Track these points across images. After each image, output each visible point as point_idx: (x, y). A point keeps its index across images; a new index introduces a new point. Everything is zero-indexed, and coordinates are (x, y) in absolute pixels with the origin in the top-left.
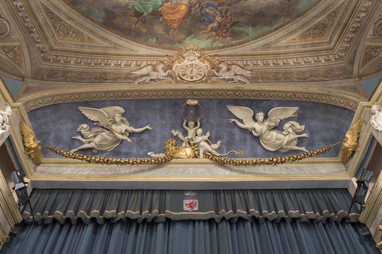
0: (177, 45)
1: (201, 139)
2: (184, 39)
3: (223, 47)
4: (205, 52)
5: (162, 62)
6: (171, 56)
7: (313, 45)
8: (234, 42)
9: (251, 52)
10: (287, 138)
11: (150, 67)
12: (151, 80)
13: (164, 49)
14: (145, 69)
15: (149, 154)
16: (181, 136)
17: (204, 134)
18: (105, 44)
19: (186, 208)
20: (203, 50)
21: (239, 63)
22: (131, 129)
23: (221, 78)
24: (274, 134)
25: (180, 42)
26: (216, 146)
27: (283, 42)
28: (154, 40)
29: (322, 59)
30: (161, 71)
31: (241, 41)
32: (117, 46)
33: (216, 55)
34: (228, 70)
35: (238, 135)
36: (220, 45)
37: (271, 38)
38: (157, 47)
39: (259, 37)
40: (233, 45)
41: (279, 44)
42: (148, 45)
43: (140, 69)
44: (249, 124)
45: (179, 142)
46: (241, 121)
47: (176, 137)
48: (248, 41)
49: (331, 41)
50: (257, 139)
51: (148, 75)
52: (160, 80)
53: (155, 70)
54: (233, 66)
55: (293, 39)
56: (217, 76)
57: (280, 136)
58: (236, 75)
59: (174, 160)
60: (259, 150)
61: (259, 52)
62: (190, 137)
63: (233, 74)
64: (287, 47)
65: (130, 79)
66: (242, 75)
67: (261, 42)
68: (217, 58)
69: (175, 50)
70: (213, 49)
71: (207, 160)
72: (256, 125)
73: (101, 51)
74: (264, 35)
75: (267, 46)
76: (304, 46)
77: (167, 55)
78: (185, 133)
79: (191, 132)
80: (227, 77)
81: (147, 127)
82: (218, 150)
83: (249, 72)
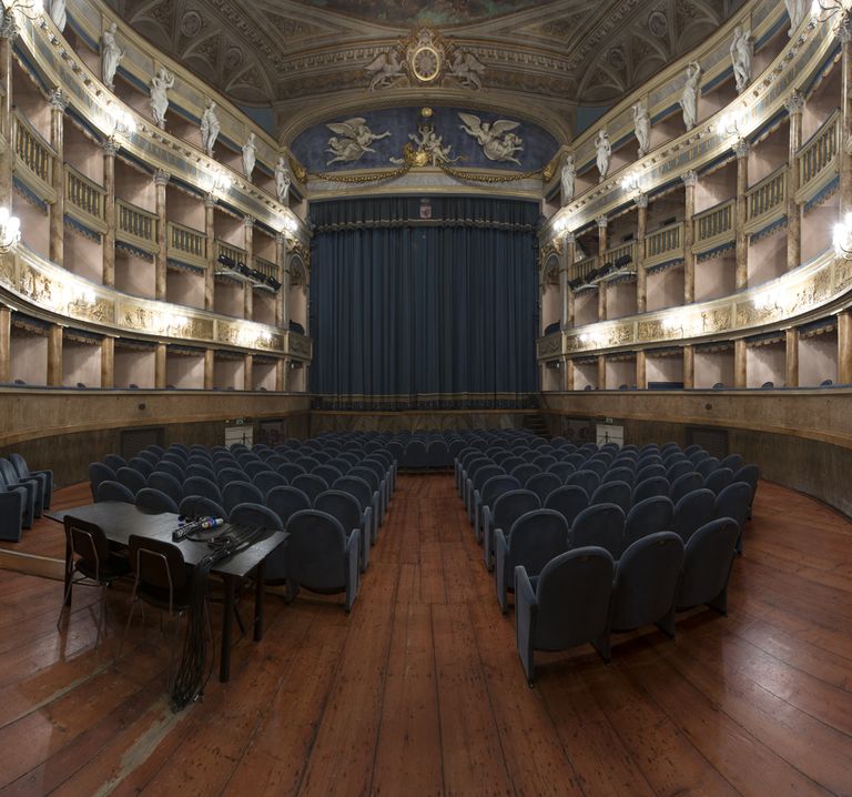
0: (409, 20)
1: (435, 145)
2: (418, 11)
3: (460, 25)
4: (440, 31)
5: (395, 47)
6: (404, 38)
7: (552, 43)
8: (472, 19)
9: (488, 36)
10: (505, 151)
11: (383, 57)
12: (387, 79)
13: (397, 27)
14: (378, 60)
15: (391, 160)
16: (416, 140)
17: (437, 138)
18: (333, 31)
19: (422, 216)
20: (438, 27)
21: (475, 51)
22: (374, 137)
23: (455, 74)
24: (496, 144)
25: (413, 16)
26: (446, 151)
27: (524, 30)
28: (384, 16)
29: (555, 64)
30: (395, 61)
31: (479, 17)
32: (345, 31)
33: (452, 37)
34: (463, 61)
35: (465, 142)
36: (457, 21)
37: (512, 20)
38: (388, 25)
39: (499, 17)
40: (470, 23)
41: (517, 31)
42: (378, 24)
43: (374, 60)
44: (476, 132)
45: (415, 146)
46: (469, 128)
47: (413, 142)
48: (488, 19)
49: (569, 45)
50: (482, 147)
51: (382, 70)
52: (394, 78)
53: (388, 61)
54: (469, 55)
55: (534, 29)
56: (451, 72)
57: (501, 148)
58: (470, 70)
59: (412, 169)
60: (481, 157)
61: (497, 37)
62: (424, 142)
63: (467, 69)
64: (526, 37)
65: (366, 79)
66: (475, 72)
67: (500, 23)
68: (453, 41)
69: (407, 28)
70: (449, 26)
71: (439, 169)
72: (481, 134)
73: (330, 41)
74: (505, 15)
75: (506, 30)
76: (543, 41)
77: (399, 37)
78: (421, 138)
79: (426, 137)
80: (460, 74)
81: (387, 133)
82: (449, 155)
83: (483, 67)
